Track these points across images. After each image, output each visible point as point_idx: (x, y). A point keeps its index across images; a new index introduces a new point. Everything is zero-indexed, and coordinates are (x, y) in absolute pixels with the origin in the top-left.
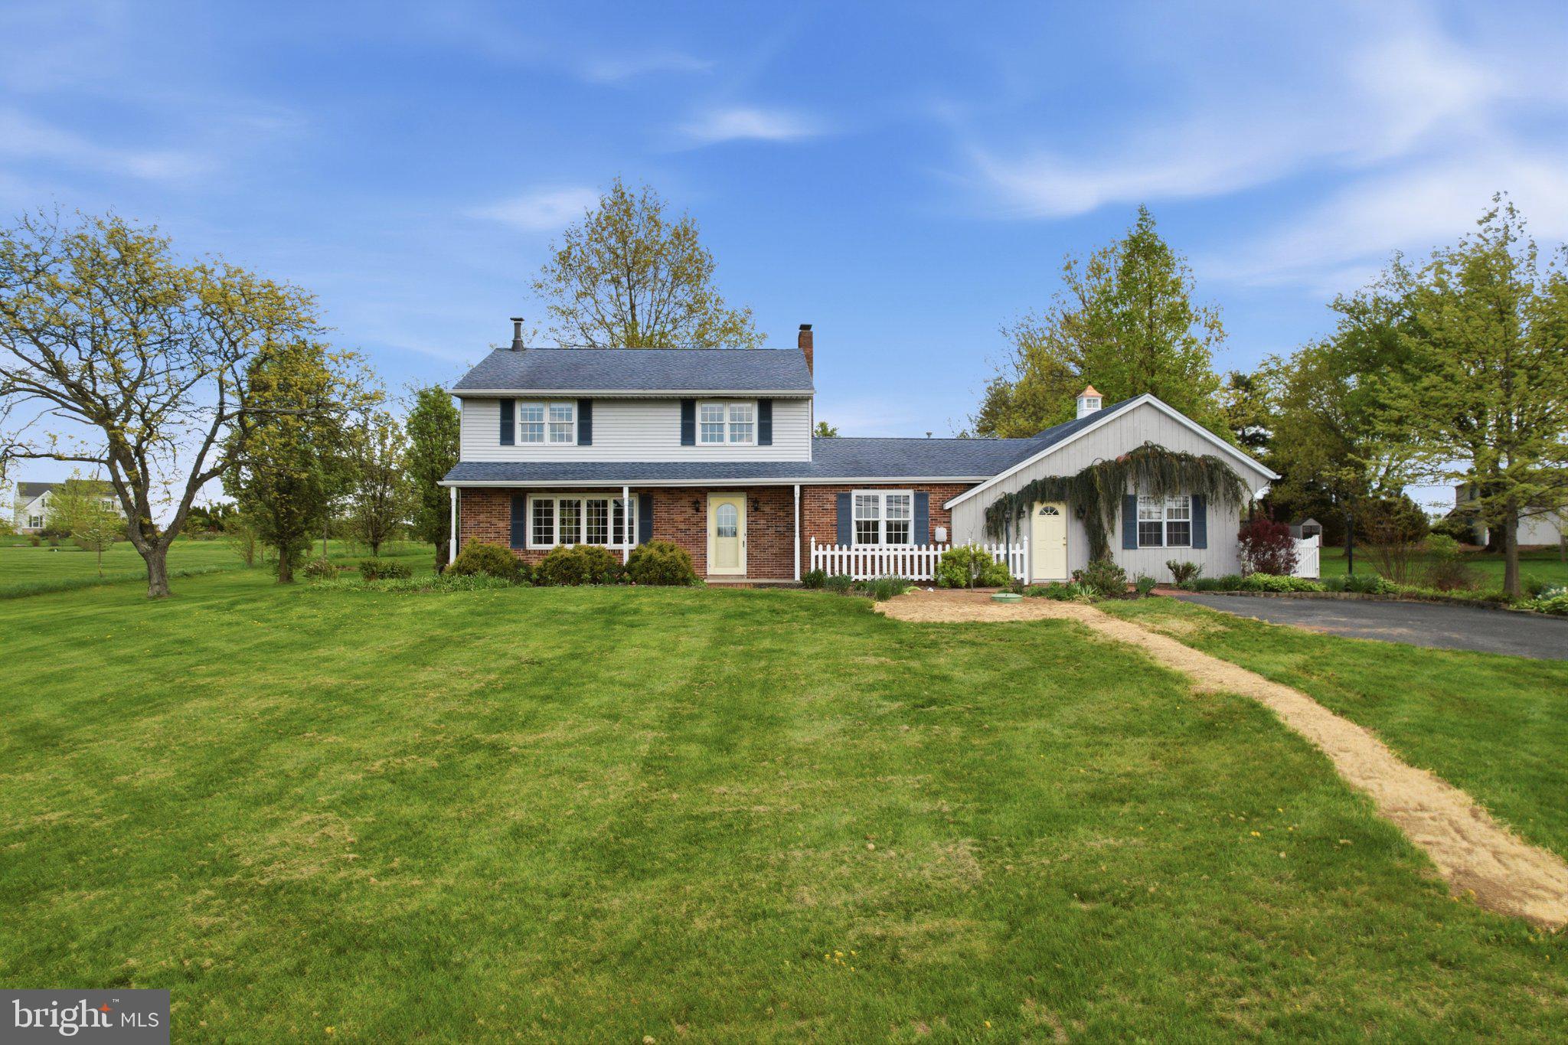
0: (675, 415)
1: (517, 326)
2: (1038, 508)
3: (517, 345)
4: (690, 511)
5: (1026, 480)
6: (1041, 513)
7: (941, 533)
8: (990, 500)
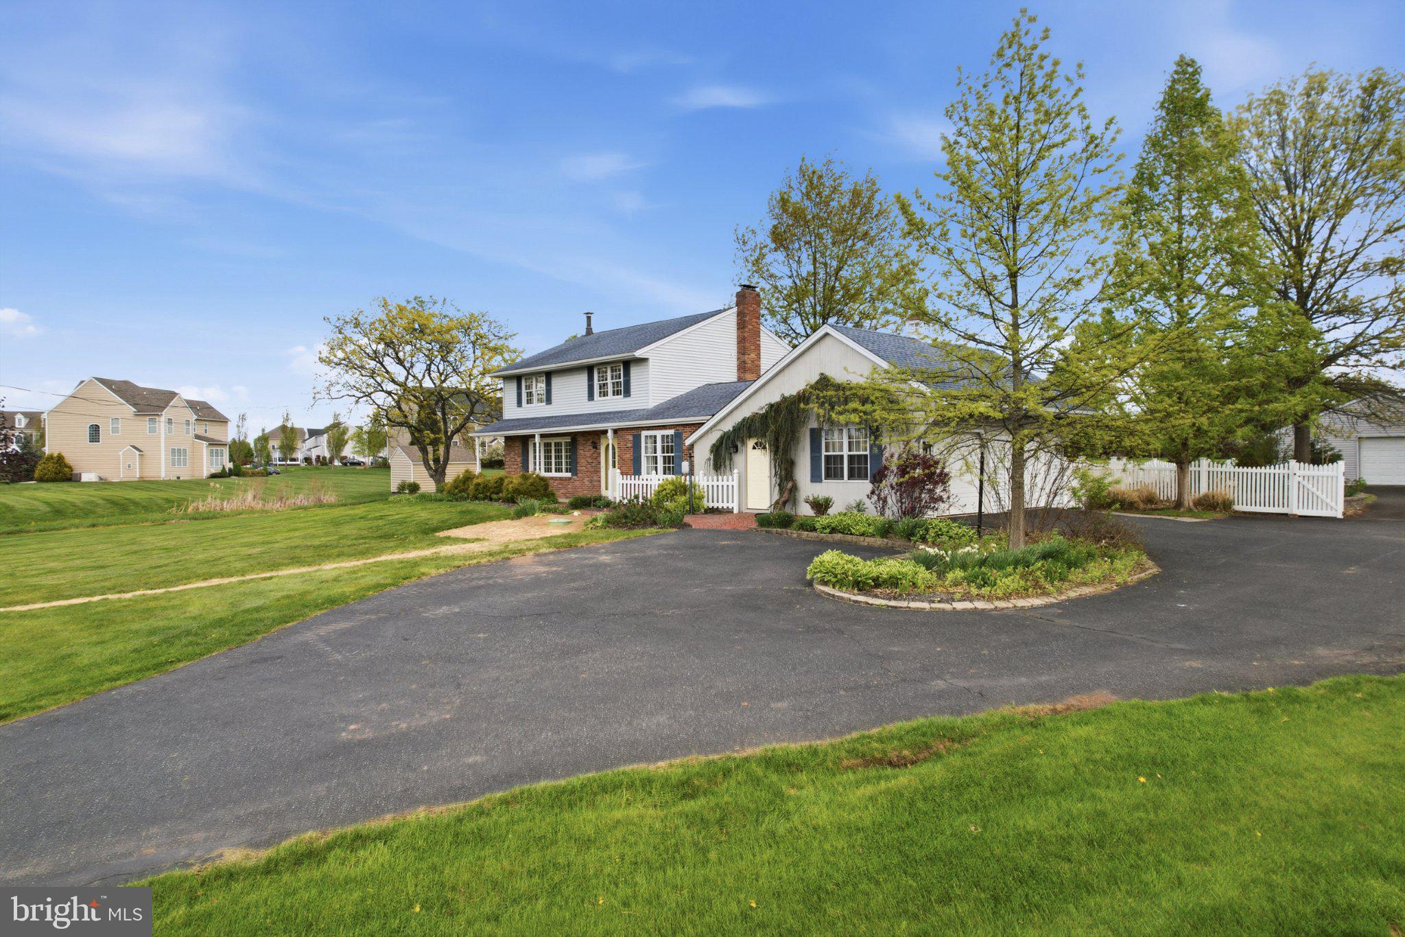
0: (583, 378)
1: (589, 319)
2: (751, 443)
3: (589, 331)
4: (593, 450)
5: (738, 418)
6: (754, 448)
7: (685, 466)
8: (714, 437)
